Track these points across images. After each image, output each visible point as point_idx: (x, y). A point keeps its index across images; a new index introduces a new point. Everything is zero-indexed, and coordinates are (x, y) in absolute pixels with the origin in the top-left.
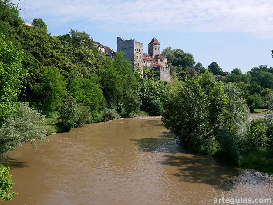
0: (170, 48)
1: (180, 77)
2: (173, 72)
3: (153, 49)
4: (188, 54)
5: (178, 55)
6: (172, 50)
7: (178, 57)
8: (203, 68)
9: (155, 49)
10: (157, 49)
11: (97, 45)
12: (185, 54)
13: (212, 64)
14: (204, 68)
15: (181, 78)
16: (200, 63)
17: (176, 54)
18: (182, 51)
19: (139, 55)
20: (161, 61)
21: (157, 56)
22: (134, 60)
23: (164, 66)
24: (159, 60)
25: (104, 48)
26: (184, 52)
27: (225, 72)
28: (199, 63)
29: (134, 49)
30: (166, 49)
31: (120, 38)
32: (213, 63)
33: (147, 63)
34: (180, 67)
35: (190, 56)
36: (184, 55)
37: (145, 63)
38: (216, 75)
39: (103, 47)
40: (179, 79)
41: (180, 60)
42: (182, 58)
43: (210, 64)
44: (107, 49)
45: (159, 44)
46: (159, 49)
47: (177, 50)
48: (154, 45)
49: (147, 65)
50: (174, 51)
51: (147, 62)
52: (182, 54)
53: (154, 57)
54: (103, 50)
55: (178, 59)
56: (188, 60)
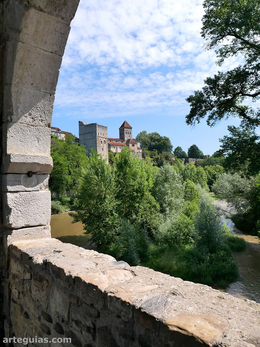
0: (144, 132)
1: (155, 162)
2: (147, 158)
3: (123, 134)
4: (165, 137)
5: (154, 139)
6: (147, 133)
7: (154, 141)
8: (182, 152)
9: (126, 133)
10: (128, 133)
11: (56, 131)
12: (162, 137)
13: (191, 147)
14: (184, 152)
15: (156, 164)
16: (180, 146)
17: (152, 139)
18: (158, 134)
19: (103, 140)
20: (133, 145)
21: (128, 141)
22: (97, 145)
23: (136, 151)
24: (131, 145)
25: (65, 134)
26: (161, 136)
27: (206, 155)
28: (178, 147)
29: (96, 133)
30: (141, 133)
31: (82, 122)
32: (193, 146)
33: (117, 149)
34: (155, 151)
35: (167, 139)
36: (160, 139)
37: (115, 148)
38: (195, 159)
39: (62, 133)
40: (154, 164)
41: (156, 144)
42: (158, 142)
43: (189, 147)
44: (68, 134)
45: (131, 128)
46: (130, 133)
47: (153, 134)
48: (125, 129)
49: (117, 151)
50: (149, 134)
51: (117, 147)
52: (159, 138)
53: (125, 142)
54: (63, 136)
55: (154, 144)
56: (164, 144)
